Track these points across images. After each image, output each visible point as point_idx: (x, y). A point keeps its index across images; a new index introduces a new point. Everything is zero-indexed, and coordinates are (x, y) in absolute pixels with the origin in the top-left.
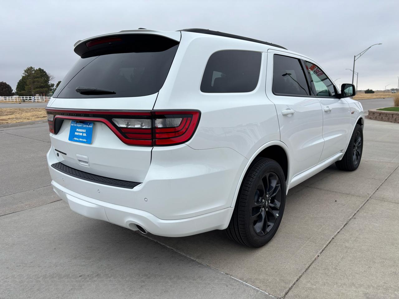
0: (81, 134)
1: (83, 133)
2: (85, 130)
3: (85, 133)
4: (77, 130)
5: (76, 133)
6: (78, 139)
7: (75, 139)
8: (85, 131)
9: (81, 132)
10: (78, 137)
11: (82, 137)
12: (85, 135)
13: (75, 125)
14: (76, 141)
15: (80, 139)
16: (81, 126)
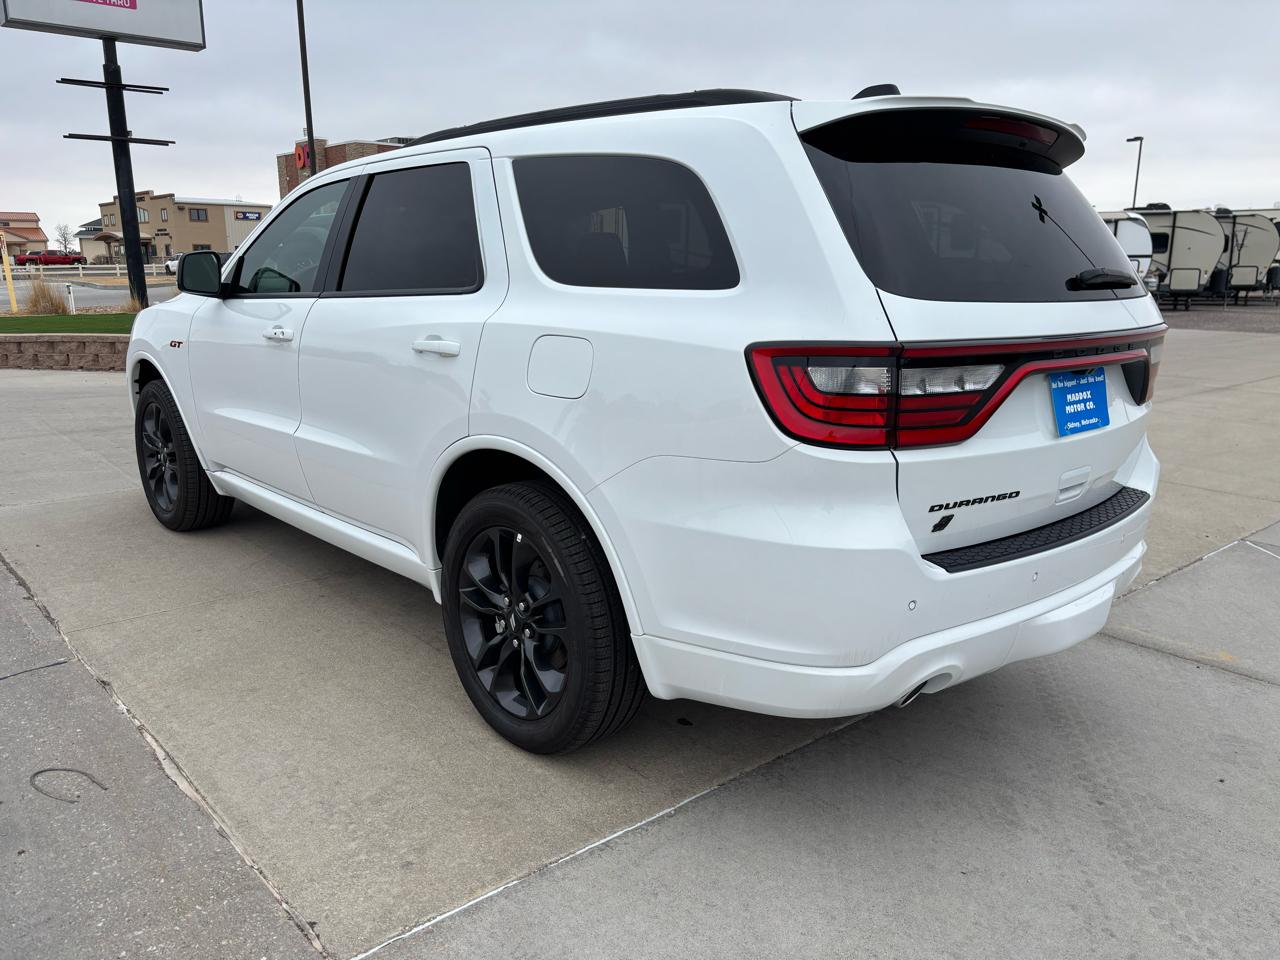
0: (1081, 407)
1: (1084, 401)
2: (1089, 393)
3: (1089, 400)
4: (1069, 397)
5: (1068, 408)
6: (1077, 424)
7: (1071, 425)
8: (1089, 396)
9: (1079, 402)
10: (1077, 416)
11: (1086, 414)
12: (1091, 405)
13: (1061, 385)
14: (1075, 431)
15: (1083, 423)
16: (1074, 383)
